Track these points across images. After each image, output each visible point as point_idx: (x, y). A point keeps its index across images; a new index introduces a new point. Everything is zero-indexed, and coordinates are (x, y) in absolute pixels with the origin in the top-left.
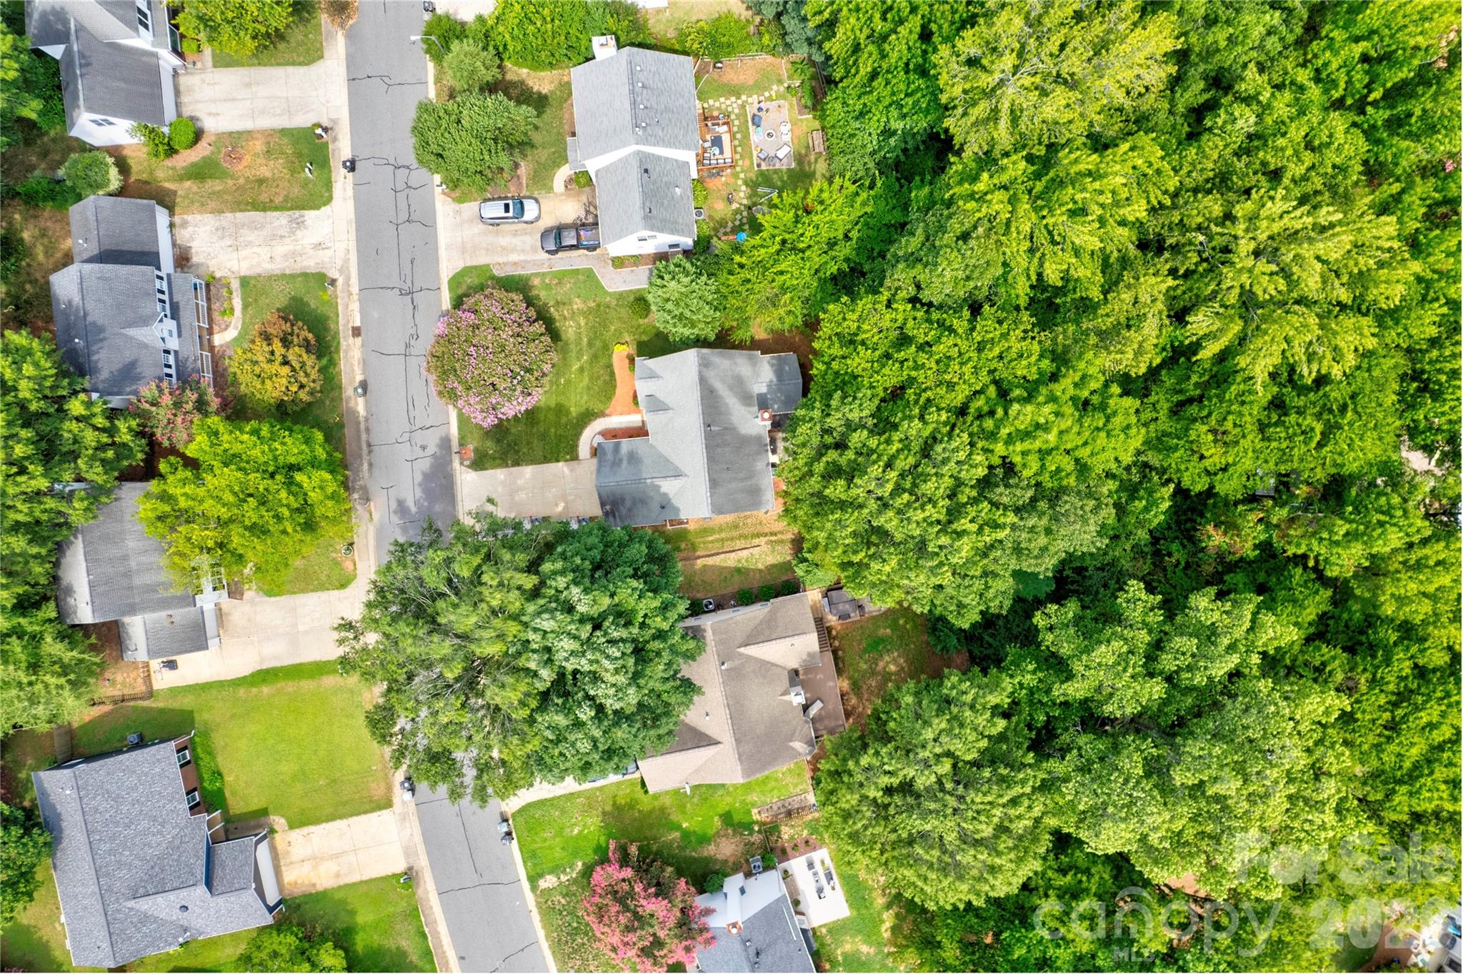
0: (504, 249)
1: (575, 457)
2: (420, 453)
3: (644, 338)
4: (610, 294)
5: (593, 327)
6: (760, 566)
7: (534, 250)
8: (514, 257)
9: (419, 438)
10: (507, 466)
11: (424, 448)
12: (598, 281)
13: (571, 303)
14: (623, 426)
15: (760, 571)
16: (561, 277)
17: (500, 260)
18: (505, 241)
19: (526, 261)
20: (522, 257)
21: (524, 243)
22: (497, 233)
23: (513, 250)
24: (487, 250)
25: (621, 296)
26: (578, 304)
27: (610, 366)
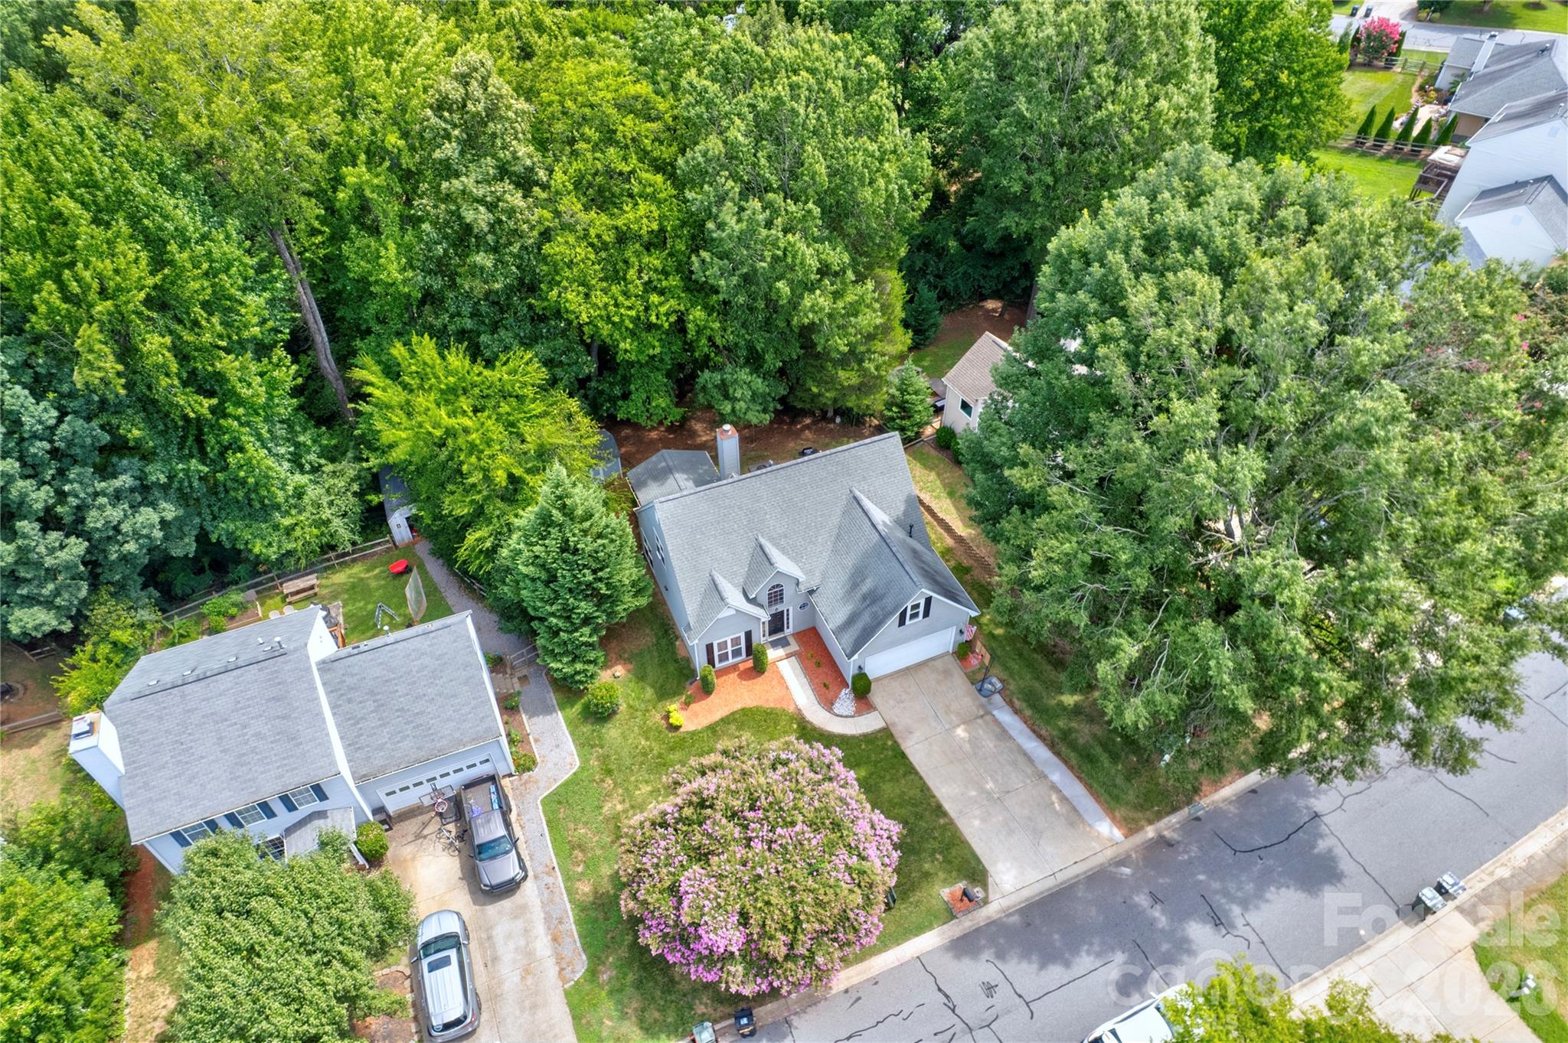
0: (527, 972)
1: (886, 732)
2: (1003, 992)
3: (649, 693)
4: (584, 760)
5: (650, 771)
6: (933, 476)
7: (522, 911)
8: (543, 945)
9: (973, 1008)
10: (952, 823)
11: (990, 989)
12: (566, 784)
13: (616, 817)
14: (805, 680)
15: (938, 475)
16: (568, 848)
17: (551, 971)
18: (509, 974)
19: (548, 918)
20: (540, 929)
21: (509, 936)
22: (496, 997)
23: (529, 953)
24: (534, 1007)
25: (584, 745)
26: (614, 806)
27: (712, 729)
